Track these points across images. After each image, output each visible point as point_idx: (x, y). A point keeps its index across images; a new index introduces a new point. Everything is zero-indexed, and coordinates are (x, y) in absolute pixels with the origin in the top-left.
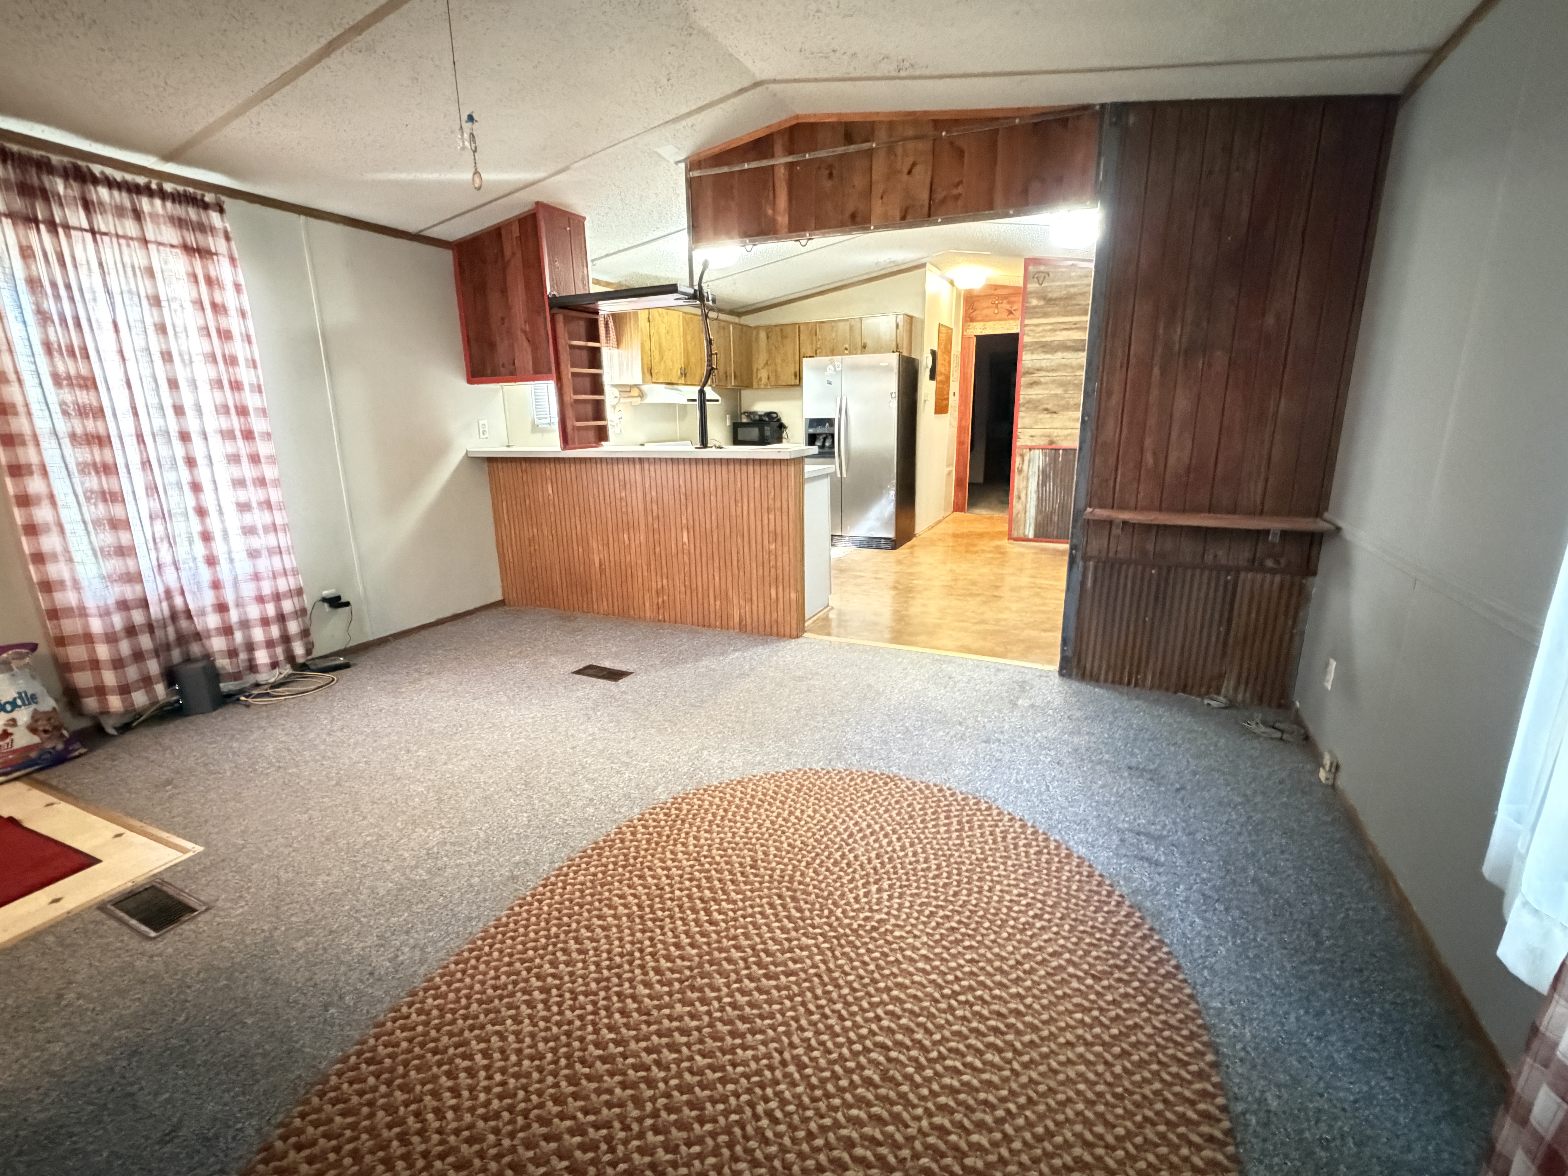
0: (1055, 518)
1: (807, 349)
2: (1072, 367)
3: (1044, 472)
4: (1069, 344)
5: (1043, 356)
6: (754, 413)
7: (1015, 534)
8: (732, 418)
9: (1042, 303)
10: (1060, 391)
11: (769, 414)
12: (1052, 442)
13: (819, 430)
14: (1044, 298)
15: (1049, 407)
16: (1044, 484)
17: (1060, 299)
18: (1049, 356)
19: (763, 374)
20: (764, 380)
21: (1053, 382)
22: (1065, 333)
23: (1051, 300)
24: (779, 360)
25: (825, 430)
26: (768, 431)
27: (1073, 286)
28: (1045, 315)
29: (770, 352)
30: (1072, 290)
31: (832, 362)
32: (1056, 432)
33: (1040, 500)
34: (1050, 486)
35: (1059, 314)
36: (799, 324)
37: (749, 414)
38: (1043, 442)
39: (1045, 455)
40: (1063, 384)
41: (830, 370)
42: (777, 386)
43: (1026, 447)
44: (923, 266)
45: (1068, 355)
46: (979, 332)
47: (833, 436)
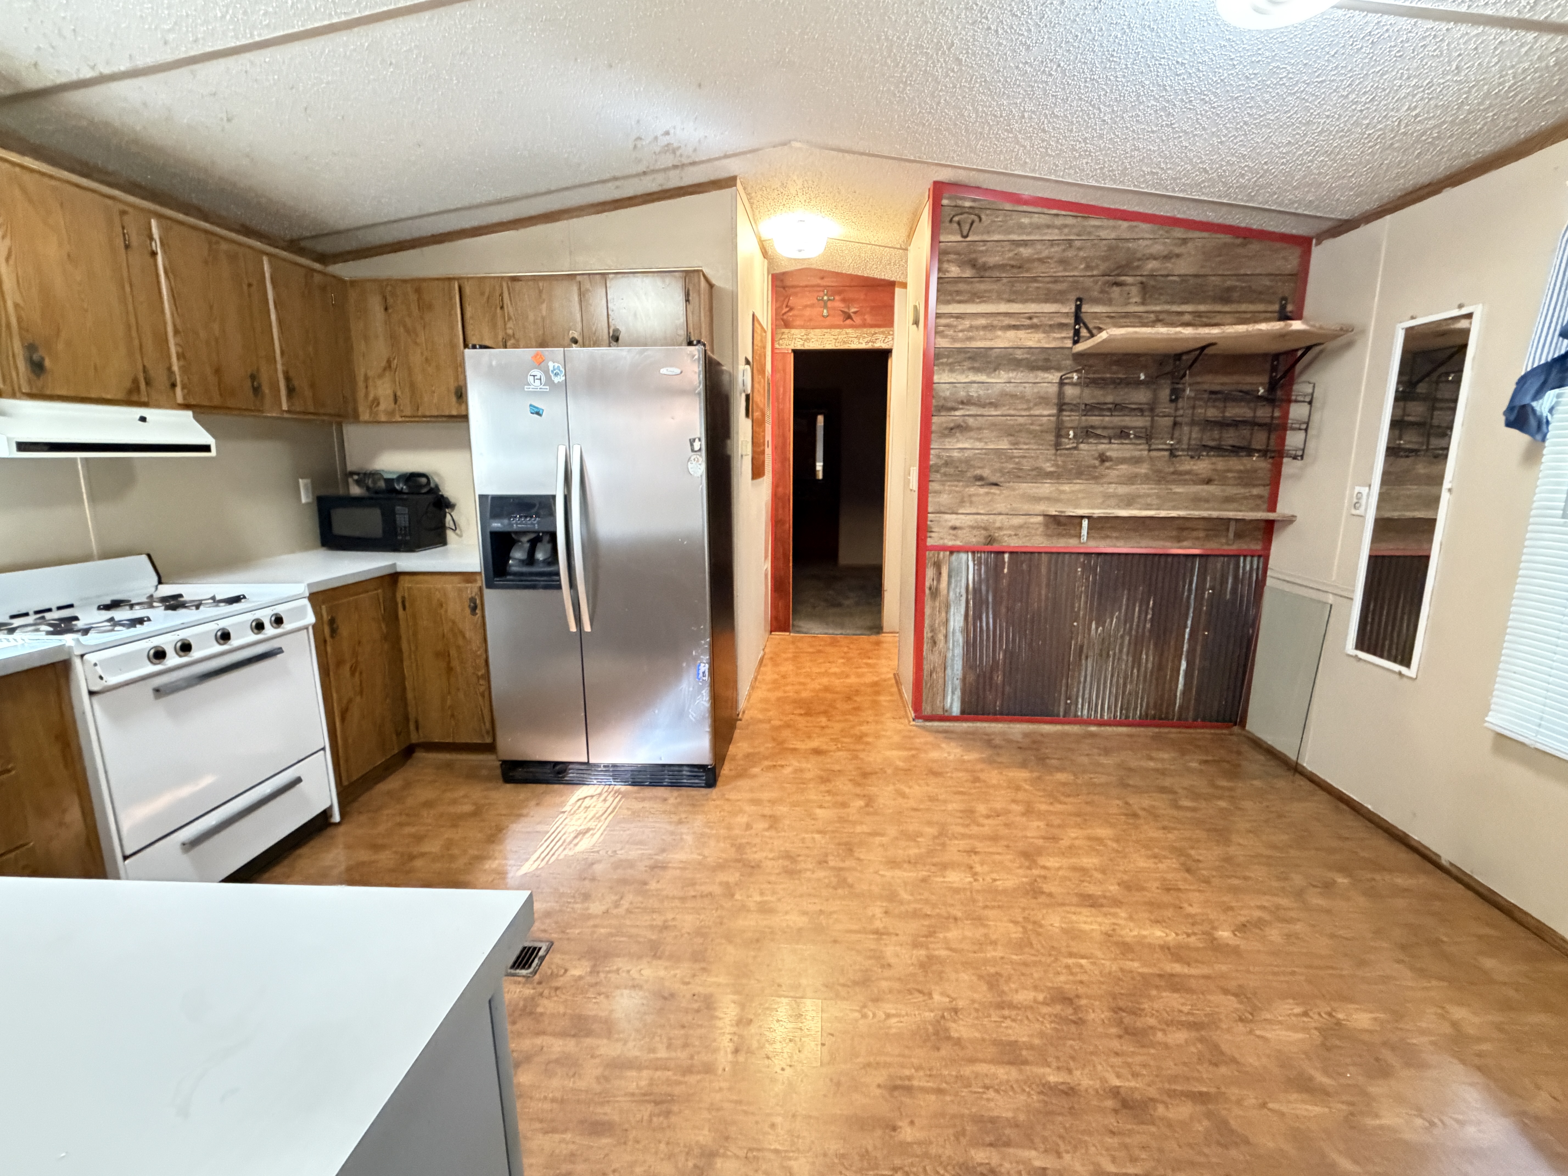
0: (999, 678)
1: (479, 331)
2: (1022, 398)
3: (977, 591)
4: (1019, 355)
5: (972, 377)
6: (375, 475)
7: (927, 710)
8: (315, 486)
9: (968, 273)
10: (1004, 445)
11: (412, 478)
12: (991, 540)
13: (516, 523)
14: (973, 264)
15: (986, 472)
16: (978, 617)
17: (1002, 267)
18: (982, 378)
19: (383, 389)
20: (385, 404)
21: (993, 426)
22: (1011, 334)
23: (985, 267)
24: (416, 359)
25: (533, 524)
26: (402, 515)
27: (1025, 243)
28: (975, 297)
29: (393, 338)
30: (1025, 252)
31: (540, 362)
32: (999, 520)
33: (971, 646)
34: (988, 620)
35: (1000, 299)
36: (461, 281)
37: (365, 477)
38: (975, 539)
39: (978, 563)
40: (1011, 432)
41: (535, 381)
42: (418, 418)
43: (944, 548)
44: (729, 182)
45: (1017, 376)
46: (799, 346)
47: (553, 536)
